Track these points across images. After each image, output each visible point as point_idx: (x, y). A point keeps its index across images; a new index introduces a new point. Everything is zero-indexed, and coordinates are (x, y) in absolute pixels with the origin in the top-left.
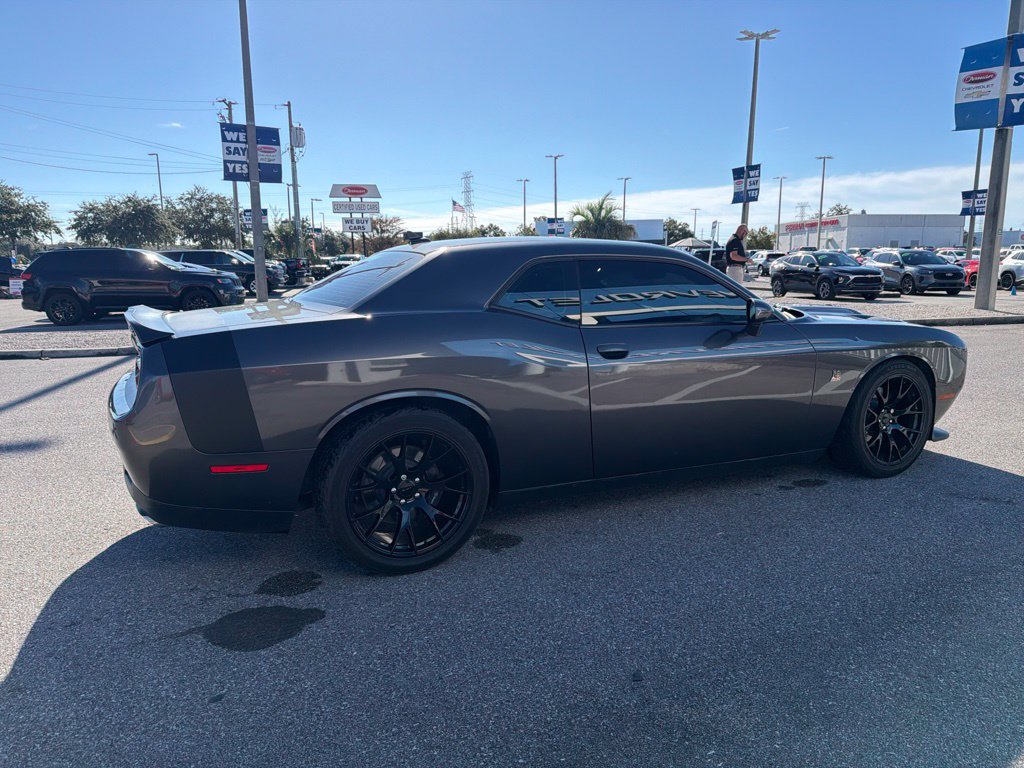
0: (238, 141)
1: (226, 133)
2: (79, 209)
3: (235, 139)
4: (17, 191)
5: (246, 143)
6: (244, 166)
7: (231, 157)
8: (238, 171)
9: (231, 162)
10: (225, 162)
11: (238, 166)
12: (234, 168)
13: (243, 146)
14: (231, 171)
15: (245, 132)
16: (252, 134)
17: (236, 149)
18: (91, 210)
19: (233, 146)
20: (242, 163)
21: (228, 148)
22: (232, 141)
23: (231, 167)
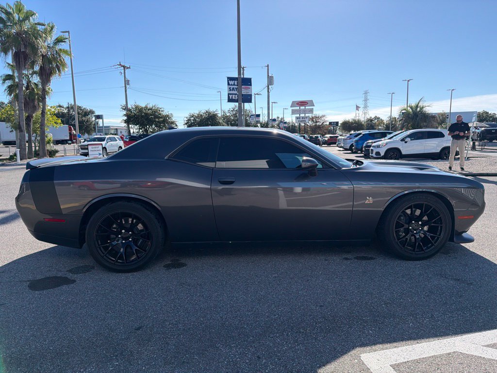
0: (234, 85)
1: (229, 81)
2: (188, 116)
3: (233, 84)
4: (162, 109)
5: (237, 85)
6: (236, 96)
7: (231, 92)
8: (233, 98)
9: (231, 94)
10: (229, 94)
11: (234, 96)
12: (232, 97)
13: (236, 87)
14: (231, 98)
15: (237, 80)
16: (240, 81)
17: (233, 88)
18: (192, 117)
19: (232, 87)
20: (235, 94)
21: (230, 88)
22: (232, 85)
23: (231, 96)
